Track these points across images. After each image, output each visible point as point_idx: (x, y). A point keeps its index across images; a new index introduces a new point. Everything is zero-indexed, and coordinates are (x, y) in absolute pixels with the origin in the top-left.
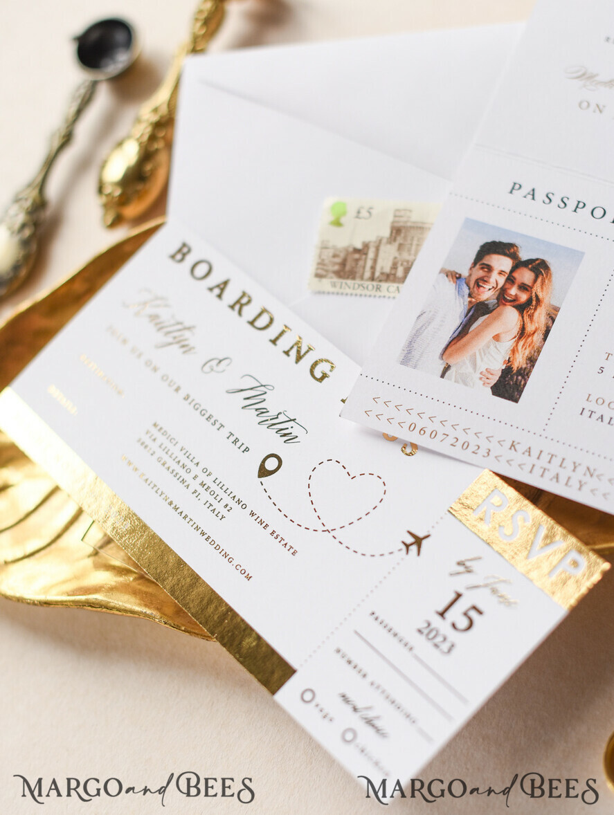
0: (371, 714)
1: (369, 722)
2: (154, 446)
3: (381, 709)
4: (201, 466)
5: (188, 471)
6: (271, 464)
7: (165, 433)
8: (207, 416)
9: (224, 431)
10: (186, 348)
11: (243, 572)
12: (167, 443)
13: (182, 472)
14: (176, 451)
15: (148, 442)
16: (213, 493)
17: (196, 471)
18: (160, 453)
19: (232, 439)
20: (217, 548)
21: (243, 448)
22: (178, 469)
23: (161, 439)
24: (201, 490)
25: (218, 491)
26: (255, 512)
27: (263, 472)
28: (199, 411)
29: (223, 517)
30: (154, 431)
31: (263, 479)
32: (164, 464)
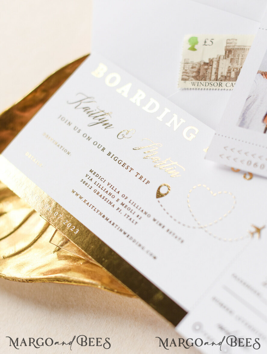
2: (91, 184)
4: (121, 194)
5: (113, 197)
7: (97, 176)
8: (122, 164)
9: (134, 173)
10: (107, 125)
11: (151, 255)
12: (99, 181)
13: (109, 198)
14: (105, 185)
15: (88, 181)
16: (129, 209)
17: (118, 196)
18: (95, 187)
19: (139, 176)
20: (134, 241)
21: (146, 181)
22: (107, 196)
23: (95, 179)
24: (121, 207)
25: (132, 208)
26: (156, 218)
27: (159, 195)
28: (117, 161)
29: (136, 223)
30: (91, 174)
31: (159, 199)
32: (98, 194)
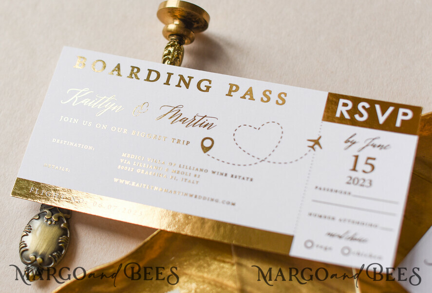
0: (350, 235)
1: (352, 239)
3: (354, 230)
4: (167, 163)
5: (160, 169)
6: (207, 143)
11: (228, 203)
13: (157, 171)
16: (183, 173)
17: (165, 166)
19: (176, 141)
20: (204, 198)
21: (185, 143)
24: (174, 175)
25: (185, 170)
26: (214, 171)
27: (206, 149)
29: (197, 182)
31: (208, 153)
